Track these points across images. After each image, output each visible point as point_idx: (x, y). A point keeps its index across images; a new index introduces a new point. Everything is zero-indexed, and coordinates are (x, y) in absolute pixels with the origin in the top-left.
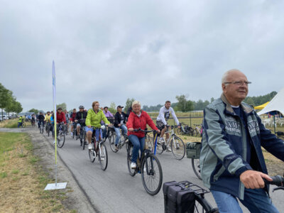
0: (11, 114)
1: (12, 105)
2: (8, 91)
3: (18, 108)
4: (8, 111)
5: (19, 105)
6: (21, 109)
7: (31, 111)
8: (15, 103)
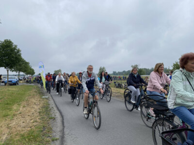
0: (28, 75)
1: (29, 71)
2: (28, 63)
3: (32, 73)
4: (27, 74)
5: (33, 70)
6: (34, 73)
7: (40, 74)
8: (31, 69)
